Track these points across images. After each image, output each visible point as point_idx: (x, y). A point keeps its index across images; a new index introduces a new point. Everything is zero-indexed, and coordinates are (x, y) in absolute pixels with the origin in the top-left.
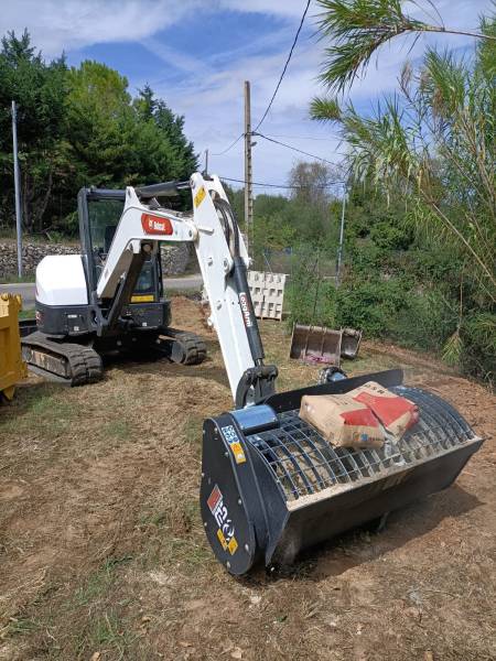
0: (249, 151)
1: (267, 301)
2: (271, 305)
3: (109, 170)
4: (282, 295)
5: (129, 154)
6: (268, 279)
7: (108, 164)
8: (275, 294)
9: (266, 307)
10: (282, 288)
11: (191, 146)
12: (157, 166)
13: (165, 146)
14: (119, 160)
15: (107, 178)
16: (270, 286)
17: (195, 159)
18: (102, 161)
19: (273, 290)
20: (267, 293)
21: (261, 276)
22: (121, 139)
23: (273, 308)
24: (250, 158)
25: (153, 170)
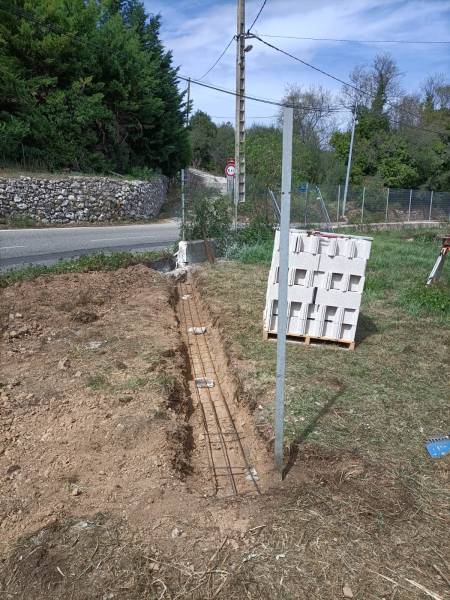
0: (242, 58)
1: (323, 301)
2: (331, 310)
3: (51, 70)
4: (359, 288)
5: (80, 48)
6: (328, 250)
7: (49, 61)
8: (342, 284)
9: (318, 315)
10: (361, 271)
11: (169, 56)
12: (121, 72)
13: (133, 45)
14: (65, 57)
15: (48, 81)
16: (331, 268)
17: (174, 74)
18: (41, 57)
19: (337, 276)
20: (322, 282)
21: (311, 242)
22: (67, 24)
23: (336, 318)
24: (242, 69)
25: (116, 76)
